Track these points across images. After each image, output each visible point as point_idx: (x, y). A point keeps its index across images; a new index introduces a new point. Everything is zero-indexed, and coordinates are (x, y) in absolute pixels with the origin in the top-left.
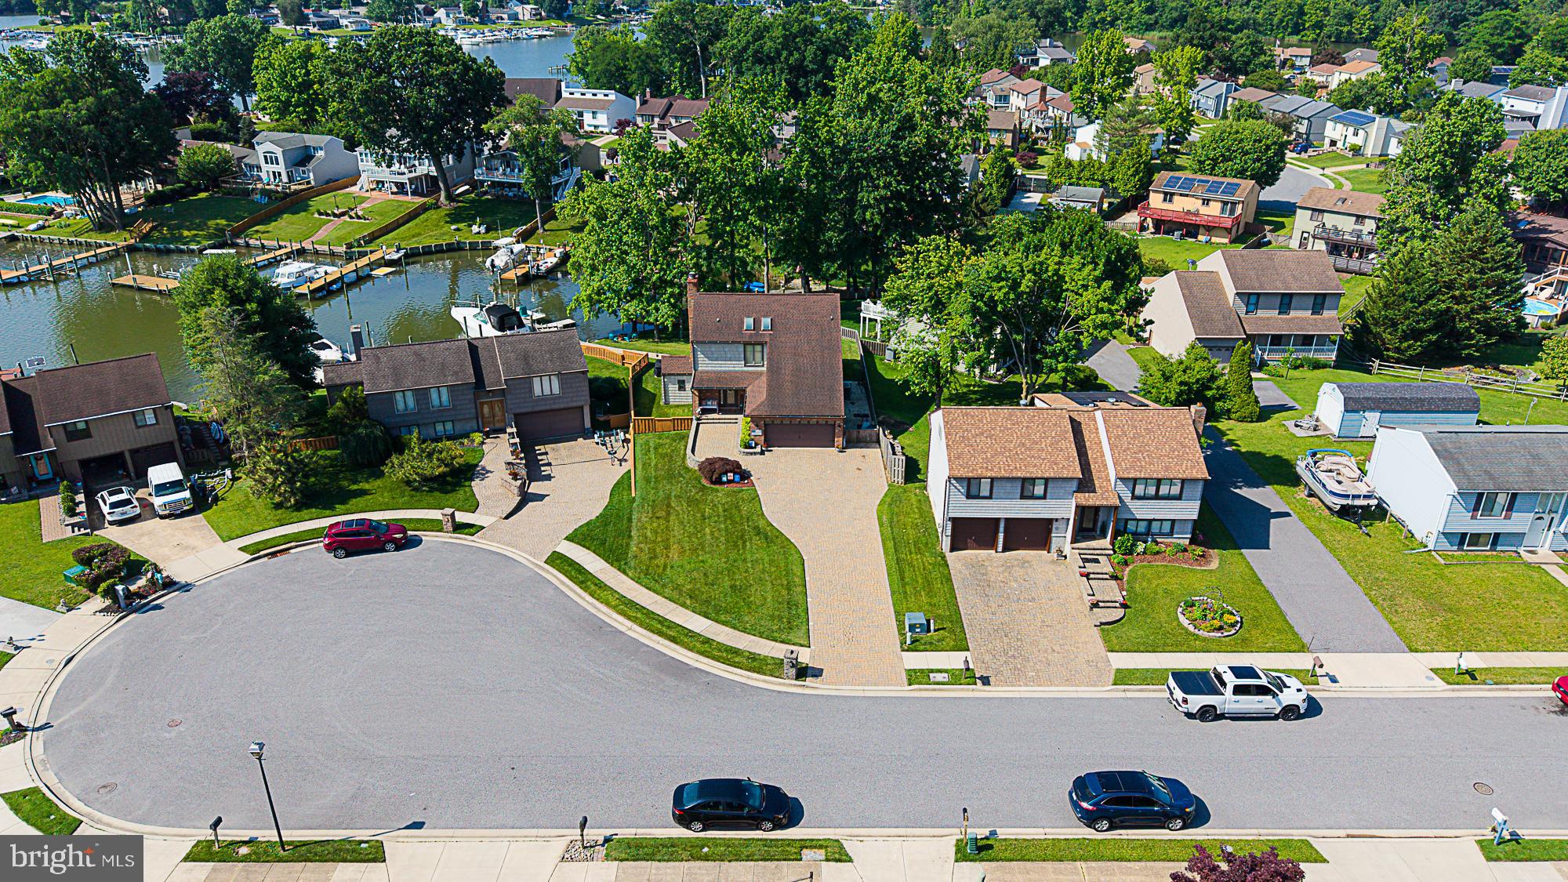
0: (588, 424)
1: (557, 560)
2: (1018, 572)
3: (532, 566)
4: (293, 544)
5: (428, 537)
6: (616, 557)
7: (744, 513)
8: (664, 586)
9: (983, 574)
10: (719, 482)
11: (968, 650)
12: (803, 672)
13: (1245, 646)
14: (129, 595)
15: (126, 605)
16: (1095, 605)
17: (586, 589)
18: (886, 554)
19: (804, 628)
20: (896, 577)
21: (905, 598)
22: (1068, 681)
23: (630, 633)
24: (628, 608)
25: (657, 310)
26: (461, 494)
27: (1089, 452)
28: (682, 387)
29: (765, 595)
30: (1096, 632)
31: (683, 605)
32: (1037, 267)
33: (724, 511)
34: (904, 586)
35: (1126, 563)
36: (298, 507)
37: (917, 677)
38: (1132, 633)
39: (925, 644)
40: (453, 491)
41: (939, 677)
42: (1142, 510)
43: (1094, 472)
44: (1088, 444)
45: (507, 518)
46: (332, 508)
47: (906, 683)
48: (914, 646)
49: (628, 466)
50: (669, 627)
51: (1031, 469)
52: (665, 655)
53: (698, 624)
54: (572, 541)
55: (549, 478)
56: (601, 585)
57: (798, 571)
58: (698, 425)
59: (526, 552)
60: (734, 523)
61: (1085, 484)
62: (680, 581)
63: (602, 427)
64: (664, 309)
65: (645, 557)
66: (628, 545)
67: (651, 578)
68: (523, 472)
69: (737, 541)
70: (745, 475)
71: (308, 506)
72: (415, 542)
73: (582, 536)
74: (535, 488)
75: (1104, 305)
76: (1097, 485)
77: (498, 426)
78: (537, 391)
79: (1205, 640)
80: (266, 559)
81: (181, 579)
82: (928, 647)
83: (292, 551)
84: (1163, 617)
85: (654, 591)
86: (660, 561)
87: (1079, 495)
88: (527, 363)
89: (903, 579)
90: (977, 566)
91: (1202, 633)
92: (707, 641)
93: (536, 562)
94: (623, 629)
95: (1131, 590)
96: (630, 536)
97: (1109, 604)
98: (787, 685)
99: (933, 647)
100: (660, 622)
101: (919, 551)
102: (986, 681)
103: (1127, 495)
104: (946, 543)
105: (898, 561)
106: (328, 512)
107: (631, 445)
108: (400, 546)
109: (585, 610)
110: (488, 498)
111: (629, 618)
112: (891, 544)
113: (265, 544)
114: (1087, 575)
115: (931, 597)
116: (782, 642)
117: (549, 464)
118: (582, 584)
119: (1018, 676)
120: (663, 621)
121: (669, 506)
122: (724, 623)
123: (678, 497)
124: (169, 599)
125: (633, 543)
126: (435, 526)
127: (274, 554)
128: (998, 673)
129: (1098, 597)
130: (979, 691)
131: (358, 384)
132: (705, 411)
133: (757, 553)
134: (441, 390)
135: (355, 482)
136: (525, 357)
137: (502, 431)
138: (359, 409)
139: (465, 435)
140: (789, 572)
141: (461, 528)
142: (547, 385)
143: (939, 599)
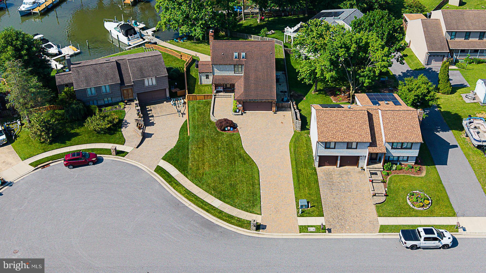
0: (168, 95)
1: (160, 170)
2: (345, 177)
3: (149, 173)
4: (51, 161)
5: (106, 157)
6: (183, 169)
7: (234, 146)
8: (203, 184)
9: (331, 179)
10: (224, 130)
11: (323, 216)
12: (259, 227)
13: (431, 214)
16: (375, 195)
17: (171, 185)
18: (292, 168)
19: (259, 206)
20: (296, 178)
21: (300, 190)
22: (362, 231)
23: (190, 207)
24: (189, 195)
25: (195, 30)
26: (117, 135)
27: (375, 128)
28: (207, 77)
29: (243, 188)
30: (374, 207)
31: (211, 194)
32: (358, 40)
33: (227, 145)
34: (299, 184)
35: (388, 175)
36: (51, 143)
37: (303, 229)
38: (388, 208)
39: (307, 213)
40: (114, 133)
41: (312, 229)
42: (395, 153)
43: (377, 137)
44: (375, 124)
45: (137, 148)
46: (65, 143)
47: (298, 231)
48: (303, 214)
49: (186, 117)
50: (205, 205)
51: (351, 138)
52: (204, 218)
53: (217, 203)
54: (165, 160)
55: (153, 124)
56: (178, 184)
57: (256, 176)
58: (215, 98)
59: (146, 165)
60: (230, 152)
61: (373, 144)
62: (209, 182)
63: (174, 96)
64: (198, 30)
65: (194, 169)
66: (188, 162)
67: (197, 180)
68: (143, 123)
69: (232, 161)
70: (234, 126)
71: (55, 142)
72: (100, 160)
73: (168, 158)
74: (148, 130)
75: (385, 58)
76: (378, 144)
77: (130, 98)
78: (146, 84)
79: (417, 211)
80: (40, 169)
82: (308, 215)
83: (51, 165)
84: (401, 201)
85: (199, 187)
86: (201, 171)
87: (370, 148)
88: (142, 73)
89: (299, 180)
90: (328, 174)
91: (416, 208)
92: (221, 212)
93: (150, 171)
94: (187, 205)
95: (389, 188)
96: (188, 158)
97: (380, 195)
98: (252, 233)
99: (310, 215)
100: (202, 202)
101: (306, 167)
102: (330, 231)
103: (389, 147)
104: (317, 164)
105: (298, 171)
106: (63, 145)
107: (187, 105)
108: (95, 163)
109: (172, 196)
110: (129, 137)
111: (189, 200)
112: (294, 163)
113: (40, 162)
114: (372, 181)
115: (310, 190)
116: (250, 212)
117: (153, 116)
118: (169, 182)
119: (342, 229)
120: (203, 202)
121: (203, 142)
122: (228, 203)
123: (207, 137)
124: (5, 190)
125: (190, 161)
126: (108, 152)
127: (43, 167)
128: (335, 227)
129: (376, 192)
130: (327, 236)
131: (72, 84)
132: (218, 92)
133: (240, 166)
134: (105, 87)
135: (73, 129)
136: (141, 69)
137: (132, 101)
138: (72, 95)
139: (117, 103)
140: (253, 177)
141: (119, 153)
142: (150, 82)
143: (313, 192)
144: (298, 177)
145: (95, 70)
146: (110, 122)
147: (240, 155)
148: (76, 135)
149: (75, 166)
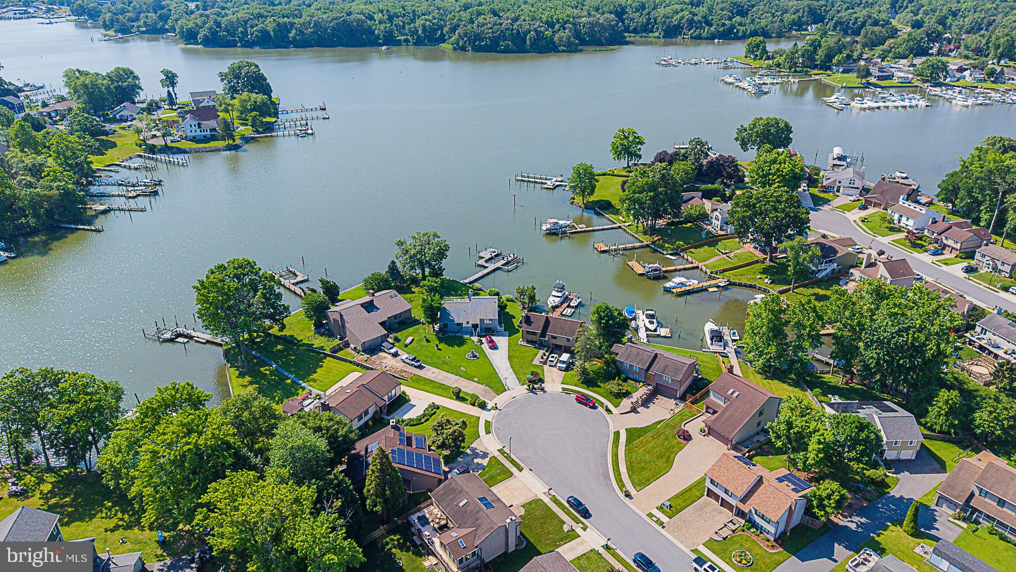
0: (678, 396)
1: (617, 434)
2: (715, 513)
3: (610, 431)
4: (572, 393)
5: (600, 408)
6: (629, 441)
7: (673, 450)
8: (628, 455)
9: (705, 506)
10: (679, 437)
11: (670, 519)
14: (533, 388)
15: (532, 390)
16: (717, 533)
17: (613, 445)
18: (690, 485)
19: (643, 488)
20: (683, 492)
21: (676, 498)
22: (681, 541)
24: (615, 455)
26: (618, 401)
27: (756, 492)
29: (646, 474)
30: (708, 539)
31: (626, 463)
33: (670, 446)
34: (681, 495)
35: (742, 530)
36: (582, 383)
37: (650, 515)
38: (716, 545)
39: (663, 510)
40: (618, 399)
41: (654, 519)
42: (758, 520)
43: (750, 499)
45: (621, 414)
46: (588, 387)
47: (646, 514)
48: (660, 509)
50: (616, 466)
51: (732, 488)
52: (608, 471)
53: (623, 469)
54: (626, 430)
55: (647, 407)
56: (617, 447)
57: (662, 473)
58: (701, 415)
59: (614, 426)
60: (668, 452)
61: (744, 500)
62: (633, 457)
63: (681, 398)
65: (635, 446)
66: (636, 440)
67: (628, 451)
68: (641, 402)
69: (661, 457)
70: (689, 440)
72: (594, 407)
73: (630, 431)
74: (639, 409)
76: (747, 503)
77: (648, 383)
78: (664, 379)
79: (732, 562)
80: (565, 394)
81: (545, 389)
83: (571, 395)
84: (730, 549)
85: (625, 455)
86: (636, 449)
87: (740, 503)
88: (664, 370)
89: (683, 494)
90: (707, 504)
91: (733, 560)
92: (620, 475)
93: (612, 429)
94: (608, 459)
95: (732, 537)
96: (640, 438)
97: (721, 535)
99: (664, 512)
101: (699, 491)
102: (663, 527)
103: (754, 512)
104: (706, 493)
105: (691, 489)
108: (590, 407)
109: (607, 449)
110: (623, 405)
111: (612, 458)
112: (695, 483)
113: (567, 389)
114: (725, 525)
115: (682, 502)
116: (634, 487)
117: (654, 403)
118: (614, 442)
119: (672, 532)
120: (618, 464)
121: (660, 436)
122: (628, 473)
123: (666, 435)
124: (540, 393)
125: (638, 440)
126: (602, 404)
127: (567, 393)
128: (669, 528)
129: (720, 532)
130: (659, 528)
131: (617, 354)
132: (707, 412)
133: (661, 463)
134: (637, 367)
135: (601, 382)
136: (666, 367)
137: (649, 385)
138: (614, 362)
139: (639, 382)
140: (660, 473)
141: (608, 410)
142: (667, 379)
143: (683, 505)
144: (686, 492)
145: (638, 352)
146: (620, 390)
147: (669, 456)
148: (599, 387)
149: (580, 402)
